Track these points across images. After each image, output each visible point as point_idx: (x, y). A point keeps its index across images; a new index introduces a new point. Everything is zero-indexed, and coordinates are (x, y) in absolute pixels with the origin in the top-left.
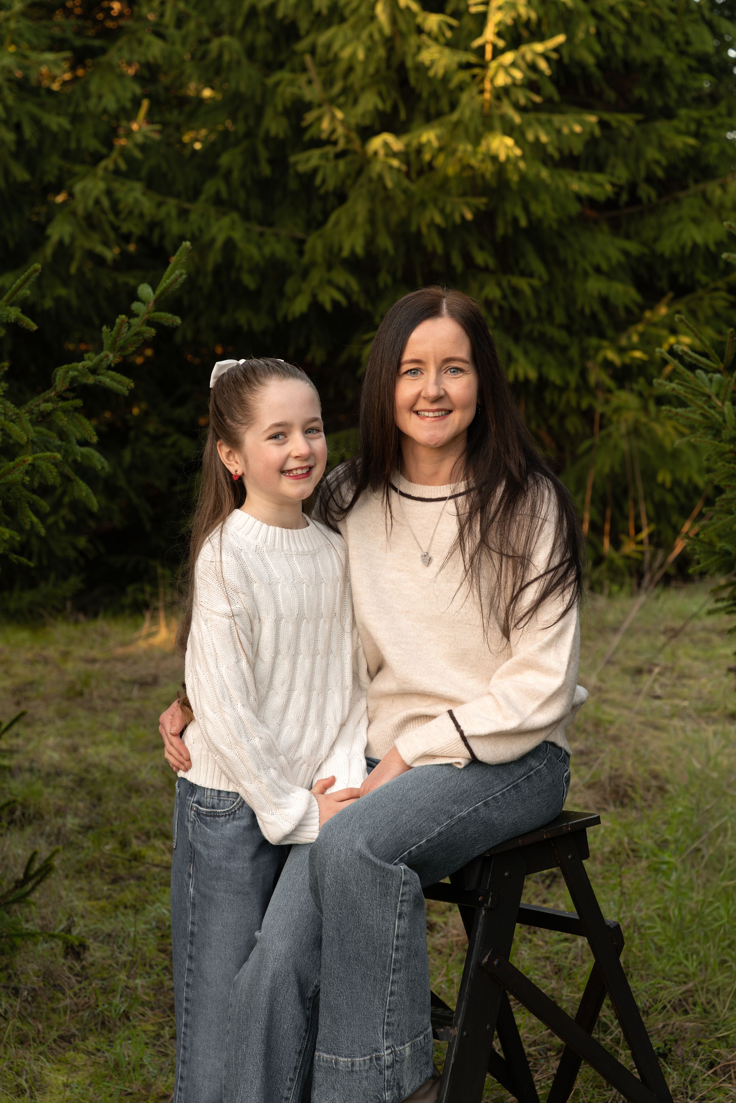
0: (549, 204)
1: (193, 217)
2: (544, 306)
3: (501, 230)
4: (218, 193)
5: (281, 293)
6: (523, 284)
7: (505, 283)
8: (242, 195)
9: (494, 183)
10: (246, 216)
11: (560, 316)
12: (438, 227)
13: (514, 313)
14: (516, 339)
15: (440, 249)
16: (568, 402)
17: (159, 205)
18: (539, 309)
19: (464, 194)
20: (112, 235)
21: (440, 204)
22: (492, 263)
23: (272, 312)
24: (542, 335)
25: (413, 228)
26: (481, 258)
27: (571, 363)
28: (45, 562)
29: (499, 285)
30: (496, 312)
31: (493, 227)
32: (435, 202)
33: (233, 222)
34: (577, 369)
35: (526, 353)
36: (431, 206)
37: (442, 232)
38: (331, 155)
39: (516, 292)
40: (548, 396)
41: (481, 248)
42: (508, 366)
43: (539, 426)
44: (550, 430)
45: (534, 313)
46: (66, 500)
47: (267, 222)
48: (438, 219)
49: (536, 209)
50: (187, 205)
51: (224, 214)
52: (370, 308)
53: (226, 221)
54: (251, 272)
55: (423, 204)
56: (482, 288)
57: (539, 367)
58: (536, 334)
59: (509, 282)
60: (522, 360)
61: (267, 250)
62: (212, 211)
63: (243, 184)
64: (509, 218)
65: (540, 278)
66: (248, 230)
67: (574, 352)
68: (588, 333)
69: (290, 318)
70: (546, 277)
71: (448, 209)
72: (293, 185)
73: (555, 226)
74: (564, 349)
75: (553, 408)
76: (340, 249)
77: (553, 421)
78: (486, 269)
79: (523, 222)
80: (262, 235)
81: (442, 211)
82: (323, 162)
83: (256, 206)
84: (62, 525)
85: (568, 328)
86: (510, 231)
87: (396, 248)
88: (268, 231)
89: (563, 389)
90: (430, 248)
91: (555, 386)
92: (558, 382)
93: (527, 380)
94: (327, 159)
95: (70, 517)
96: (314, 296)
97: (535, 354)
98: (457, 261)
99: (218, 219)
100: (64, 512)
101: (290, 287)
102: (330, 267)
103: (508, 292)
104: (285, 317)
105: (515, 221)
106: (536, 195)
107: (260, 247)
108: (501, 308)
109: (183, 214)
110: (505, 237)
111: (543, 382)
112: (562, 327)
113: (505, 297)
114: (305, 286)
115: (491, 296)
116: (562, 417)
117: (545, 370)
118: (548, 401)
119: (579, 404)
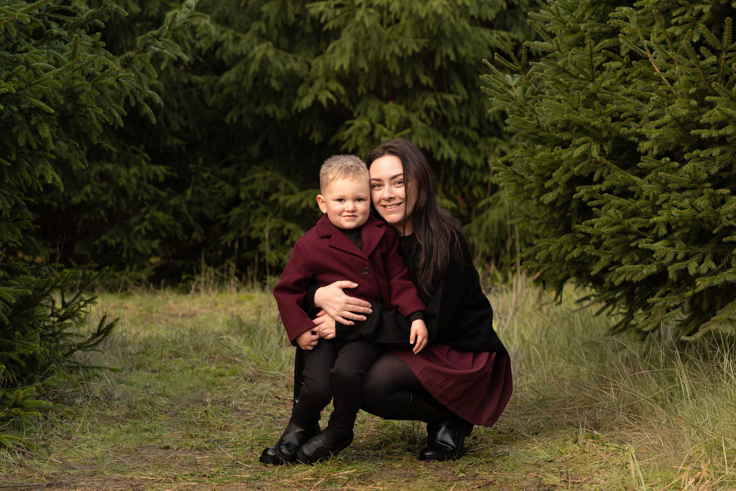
0: (470, 48)
1: (242, 42)
2: (464, 115)
3: (438, 63)
4: (260, 30)
5: (295, 95)
6: (450, 98)
7: (439, 97)
8: (276, 33)
9: (435, 32)
10: (277, 46)
11: (474, 122)
12: (397, 56)
13: (445, 118)
14: (445, 136)
15: (398, 72)
16: (475, 177)
17: (222, 33)
18: (461, 118)
19: (416, 37)
20: (189, 48)
21: (399, 42)
22: (431, 84)
23: (289, 106)
24: (461, 134)
25: (382, 57)
26: (424, 80)
27: (479, 153)
28: (132, 255)
29: (436, 99)
30: (432, 115)
31: (434, 61)
32: (396, 41)
33: (268, 47)
34: (482, 157)
35: (450, 144)
36: (393, 43)
37: (401, 61)
38: (332, 6)
39: (447, 104)
40: (462, 172)
41: (425, 74)
42: (438, 151)
43: (456, 192)
44: (463, 196)
45: (457, 119)
46: (148, 216)
47: (290, 50)
48: (397, 51)
49: (462, 51)
50: (239, 35)
51: (262, 42)
52: (351, 108)
53: (264, 46)
54: (278, 79)
55: (388, 42)
56: (424, 99)
57: (459, 154)
58: (457, 133)
59: (442, 97)
60: (447, 146)
61: (288, 66)
62: (255, 40)
63: (276, 26)
64: (444, 55)
65: (463, 96)
66: (277, 54)
67: (481, 146)
68: (492, 135)
69: (300, 110)
70: (466, 97)
71: (404, 46)
72: (309, 29)
73: (473, 63)
74: (475, 144)
75: (466, 182)
76: (334, 67)
77: (465, 189)
78: (427, 88)
79: (453, 58)
80: (286, 57)
81: (401, 47)
82: (327, 9)
83: (284, 41)
84: (144, 232)
85: (479, 131)
86: (445, 64)
87: (370, 70)
88: (291, 56)
89: (473, 169)
90: (392, 71)
91: (469, 167)
92: (470, 163)
93: (449, 160)
94: (330, 8)
95: (150, 227)
96: (316, 96)
97: (456, 145)
98: (409, 80)
99: (258, 44)
100: (146, 223)
101: (301, 91)
102: (327, 80)
103: (441, 104)
104: (297, 110)
105: (448, 57)
106: (462, 43)
107: (284, 65)
108: (436, 114)
109: (237, 40)
110: (441, 67)
111: (460, 163)
112: (474, 129)
113: (439, 107)
114: (310, 90)
115: (429, 104)
116: (471, 188)
117: (462, 155)
118: (463, 176)
119: (482, 179)
